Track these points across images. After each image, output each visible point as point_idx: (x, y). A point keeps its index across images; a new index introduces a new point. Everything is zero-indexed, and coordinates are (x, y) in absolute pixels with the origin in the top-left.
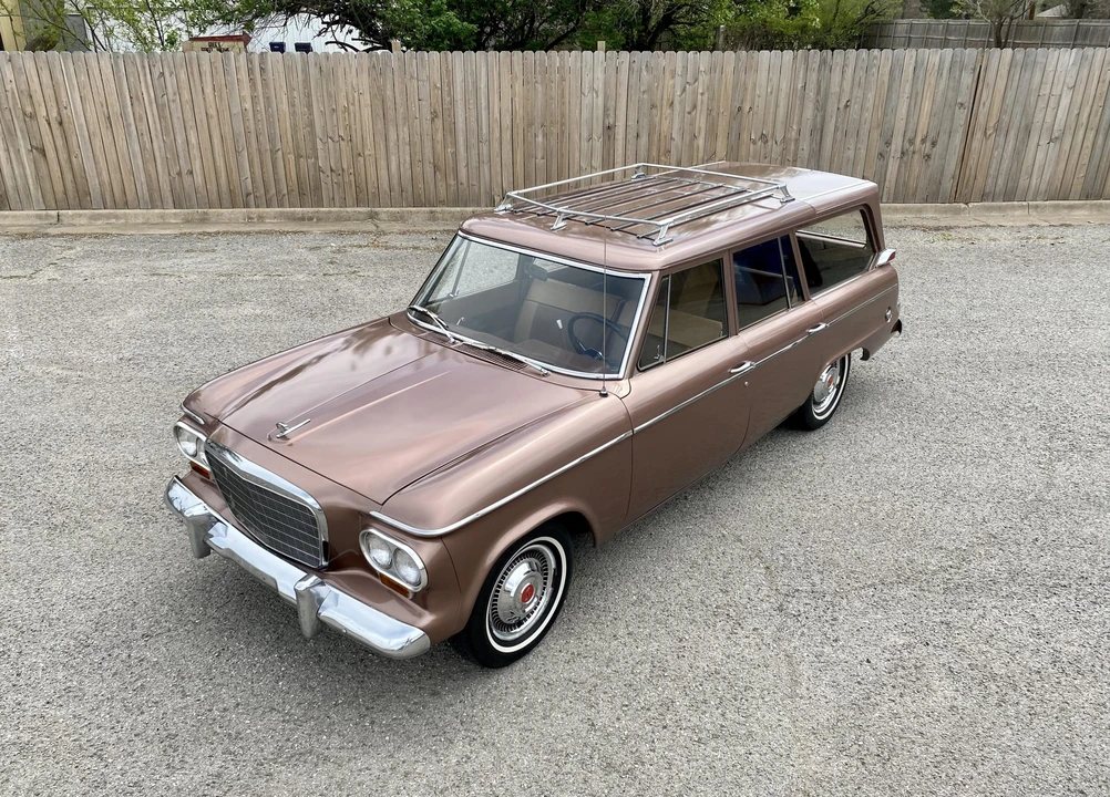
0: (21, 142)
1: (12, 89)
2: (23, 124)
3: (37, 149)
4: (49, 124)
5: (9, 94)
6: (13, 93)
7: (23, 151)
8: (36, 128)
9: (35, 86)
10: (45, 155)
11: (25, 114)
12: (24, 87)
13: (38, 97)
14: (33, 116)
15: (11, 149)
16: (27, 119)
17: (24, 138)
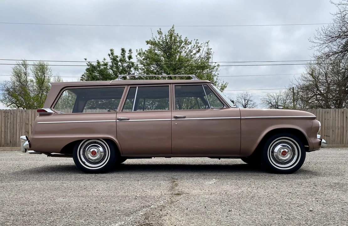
0: (23, 131)
1: (24, 118)
2: (25, 126)
3: (27, 132)
4: (31, 126)
5: (23, 119)
6: (24, 119)
7: (23, 132)
8: (28, 127)
9: (30, 117)
10: (28, 133)
11: (26, 124)
12: (27, 117)
13: (30, 120)
14: (27, 124)
15: (20, 133)
16: (26, 125)
17: (24, 129)
